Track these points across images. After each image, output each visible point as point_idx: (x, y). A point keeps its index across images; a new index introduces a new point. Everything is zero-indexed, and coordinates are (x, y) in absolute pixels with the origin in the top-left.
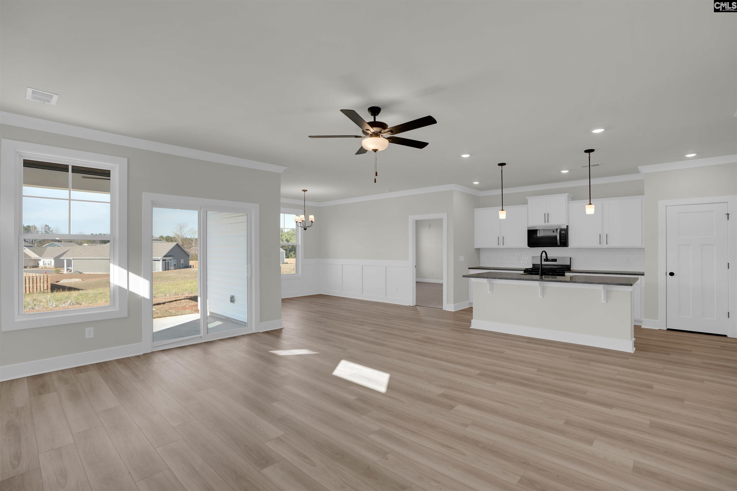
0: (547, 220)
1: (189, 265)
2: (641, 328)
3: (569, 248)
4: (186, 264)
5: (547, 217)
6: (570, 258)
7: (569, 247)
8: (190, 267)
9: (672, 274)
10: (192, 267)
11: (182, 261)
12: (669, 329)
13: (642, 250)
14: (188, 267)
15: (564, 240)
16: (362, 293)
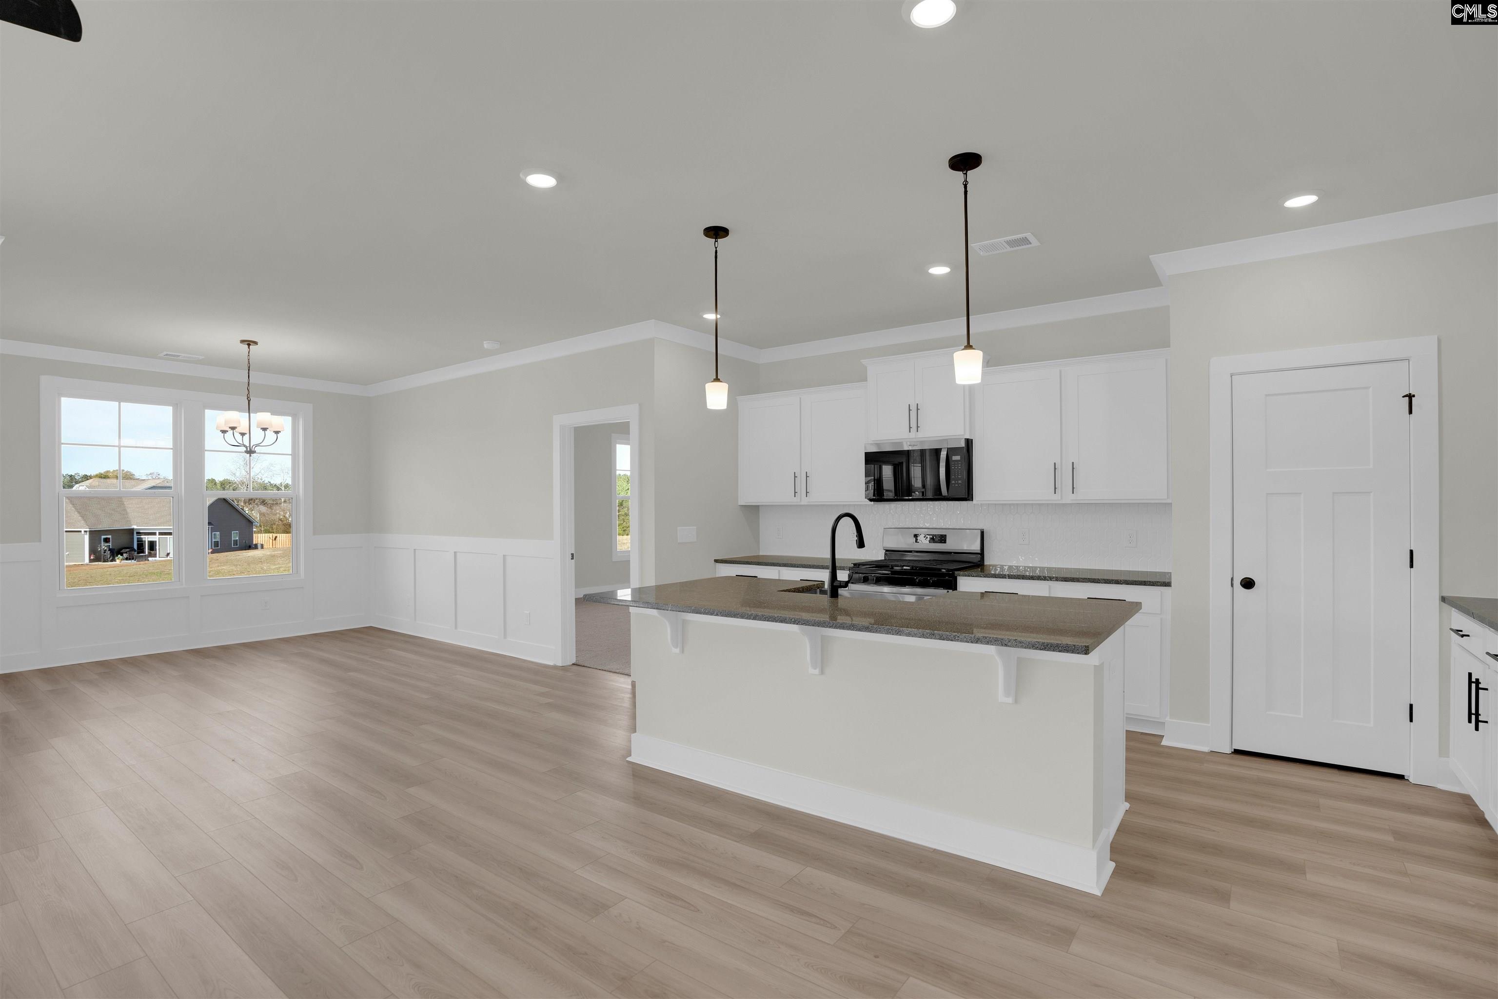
0: (913, 425)
1: (253, 544)
2: (1158, 744)
3: (974, 504)
4: (244, 541)
5: (914, 413)
6: (982, 533)
7: (974, 502)
8: (256, 547)
9: (1248, 584)
10: (259, 546)
11: (235, 536)
12: (1237, 752)
13: (1164, 508)
14: (250, 546)
15: (960, 482)
16: (456, 628)
